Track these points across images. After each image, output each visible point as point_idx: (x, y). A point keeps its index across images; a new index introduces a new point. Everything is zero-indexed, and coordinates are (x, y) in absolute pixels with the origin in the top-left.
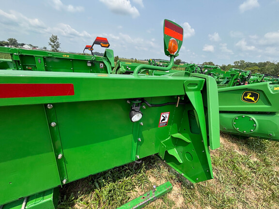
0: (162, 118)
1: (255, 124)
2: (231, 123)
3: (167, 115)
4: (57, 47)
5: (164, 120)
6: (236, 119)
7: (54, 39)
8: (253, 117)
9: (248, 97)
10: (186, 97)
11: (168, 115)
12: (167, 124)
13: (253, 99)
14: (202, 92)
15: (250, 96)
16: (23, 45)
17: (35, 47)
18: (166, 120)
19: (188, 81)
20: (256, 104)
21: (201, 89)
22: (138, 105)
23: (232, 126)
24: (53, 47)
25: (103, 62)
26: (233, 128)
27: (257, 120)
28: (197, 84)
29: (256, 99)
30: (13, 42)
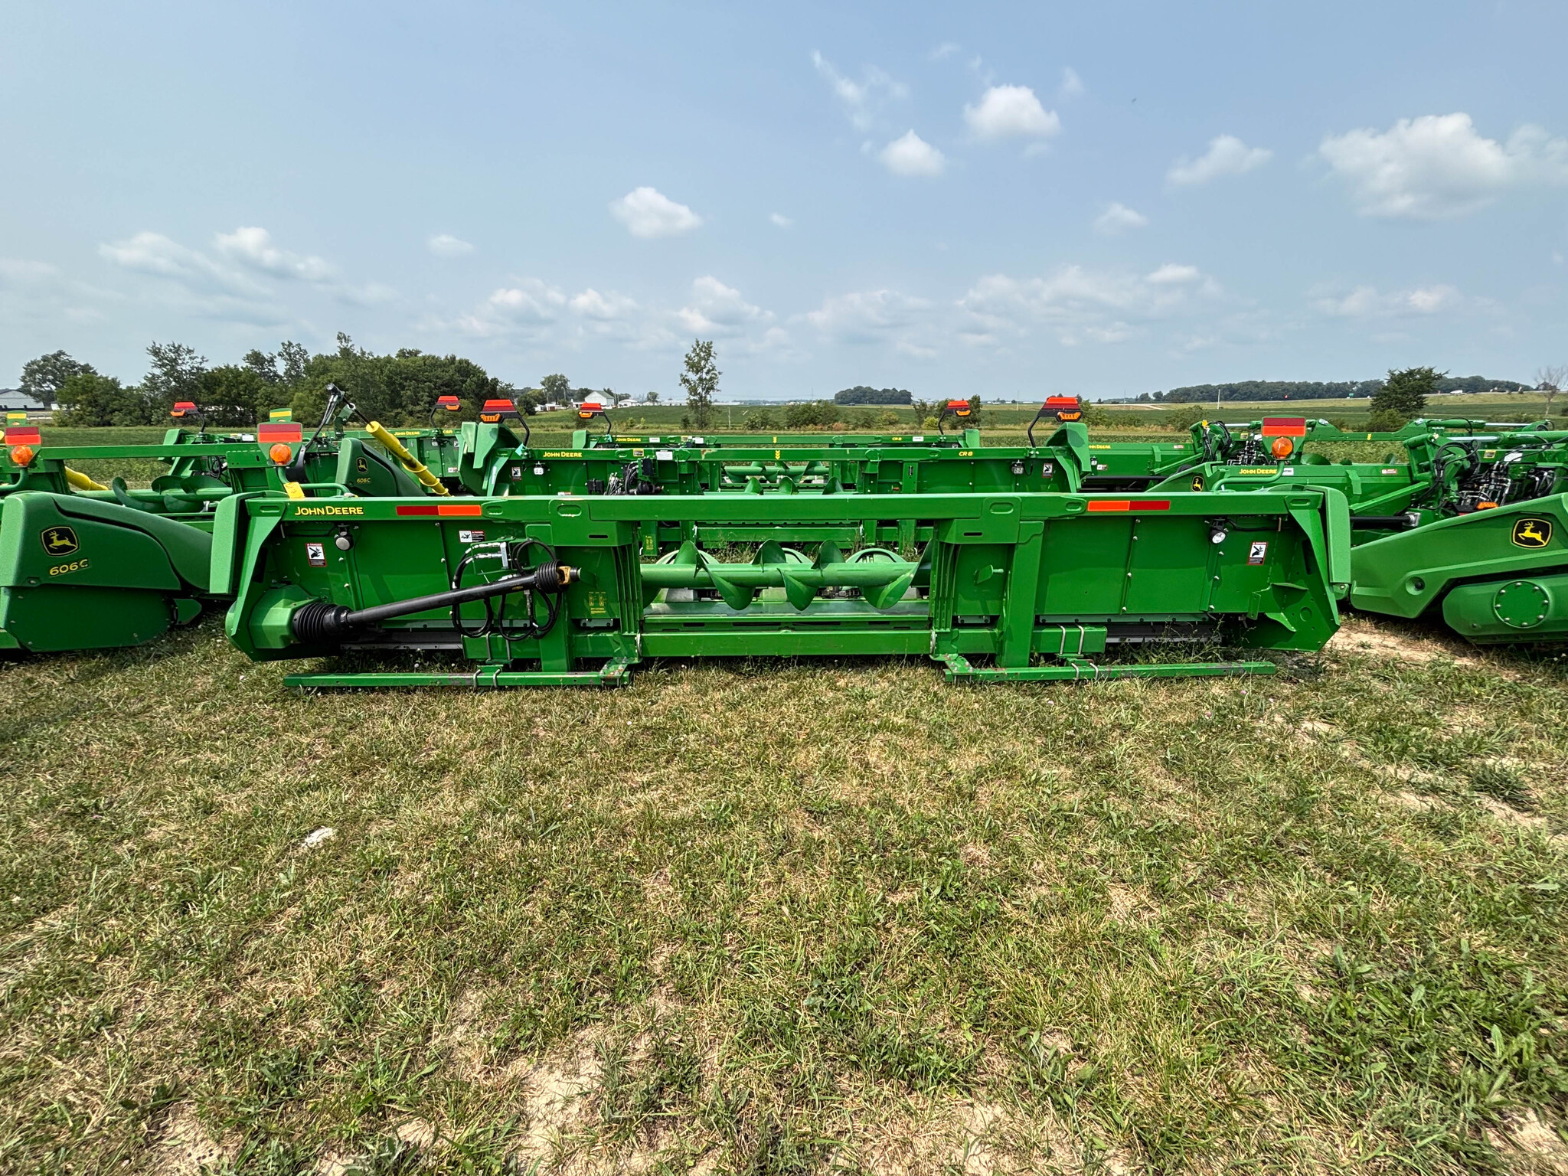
0: (1253, 550)
1: (1546, 597)
2: (1489, 606)
3: (1262, 546)
4: (708, 390)
5: (1257, 553)
6: (1500, 594)
7: (700, 359)
8: (1542, 584)
9: (1528, 534)
10: (1290, 516)
11: (1264, 547)
12: (1262, 561)
13: (1538, 536)
14: (1320, 510)
15: (1532, 531)
16: (585, 393)
17: (621, 398)
18: (1262, 555)
19: (1290, 497)
20: (1548, 548)
21: (1319, 507)
22: (1220, 523)
23: (1491, 613)
24: (693, 390)
25: (1055, 462)
26: (1495, 622)
27: (1552, 589)
28: (1307, 501)
29: (1544, 537)
30: (557, 389)
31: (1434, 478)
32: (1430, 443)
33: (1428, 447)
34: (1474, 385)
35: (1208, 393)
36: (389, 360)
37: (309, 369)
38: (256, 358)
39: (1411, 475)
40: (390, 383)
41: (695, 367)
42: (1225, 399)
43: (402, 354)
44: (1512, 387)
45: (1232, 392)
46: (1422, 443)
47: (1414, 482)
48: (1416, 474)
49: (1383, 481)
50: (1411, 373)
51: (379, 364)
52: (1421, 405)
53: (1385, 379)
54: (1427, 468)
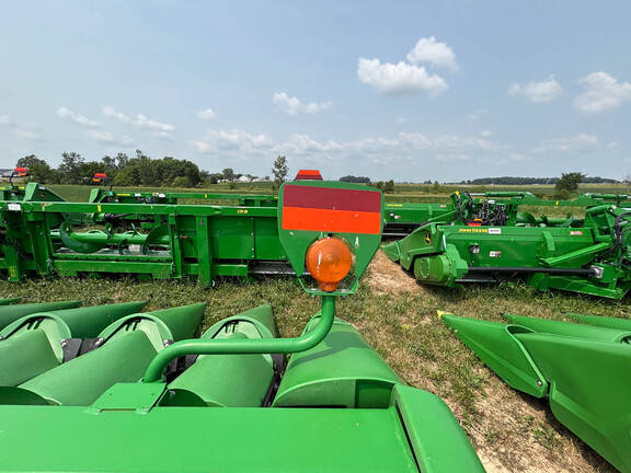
4: (283, 175)
7: (280, 163)
16: (240, 176)
17: (254, 178)
24: (277, 175)
30: (229, 174)
31: (614, 241)
32: (609, 212)
33: (607, 215)
34: (597, 180)
35: (489, 181)
36: (159, 161)
37: (128, 164)
38: (107, 159)
39: (594, 236)
40: (159, 170)
41: (278, 166)
42: (495, 183)
43: (166, 158)
44: (612, 182)
45: (498, 181)
46: (602, 212)
47: (596, 243)
48: (598, 236)
49: (572, 240)
50: (571, 174)
51: (155, 162)
52: (576, 188)
53: (560, 177)
54: (607, 232)
